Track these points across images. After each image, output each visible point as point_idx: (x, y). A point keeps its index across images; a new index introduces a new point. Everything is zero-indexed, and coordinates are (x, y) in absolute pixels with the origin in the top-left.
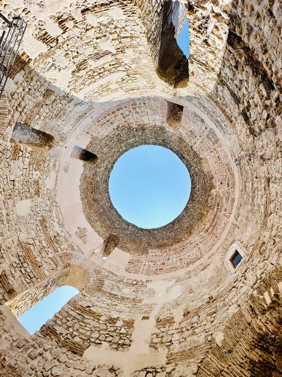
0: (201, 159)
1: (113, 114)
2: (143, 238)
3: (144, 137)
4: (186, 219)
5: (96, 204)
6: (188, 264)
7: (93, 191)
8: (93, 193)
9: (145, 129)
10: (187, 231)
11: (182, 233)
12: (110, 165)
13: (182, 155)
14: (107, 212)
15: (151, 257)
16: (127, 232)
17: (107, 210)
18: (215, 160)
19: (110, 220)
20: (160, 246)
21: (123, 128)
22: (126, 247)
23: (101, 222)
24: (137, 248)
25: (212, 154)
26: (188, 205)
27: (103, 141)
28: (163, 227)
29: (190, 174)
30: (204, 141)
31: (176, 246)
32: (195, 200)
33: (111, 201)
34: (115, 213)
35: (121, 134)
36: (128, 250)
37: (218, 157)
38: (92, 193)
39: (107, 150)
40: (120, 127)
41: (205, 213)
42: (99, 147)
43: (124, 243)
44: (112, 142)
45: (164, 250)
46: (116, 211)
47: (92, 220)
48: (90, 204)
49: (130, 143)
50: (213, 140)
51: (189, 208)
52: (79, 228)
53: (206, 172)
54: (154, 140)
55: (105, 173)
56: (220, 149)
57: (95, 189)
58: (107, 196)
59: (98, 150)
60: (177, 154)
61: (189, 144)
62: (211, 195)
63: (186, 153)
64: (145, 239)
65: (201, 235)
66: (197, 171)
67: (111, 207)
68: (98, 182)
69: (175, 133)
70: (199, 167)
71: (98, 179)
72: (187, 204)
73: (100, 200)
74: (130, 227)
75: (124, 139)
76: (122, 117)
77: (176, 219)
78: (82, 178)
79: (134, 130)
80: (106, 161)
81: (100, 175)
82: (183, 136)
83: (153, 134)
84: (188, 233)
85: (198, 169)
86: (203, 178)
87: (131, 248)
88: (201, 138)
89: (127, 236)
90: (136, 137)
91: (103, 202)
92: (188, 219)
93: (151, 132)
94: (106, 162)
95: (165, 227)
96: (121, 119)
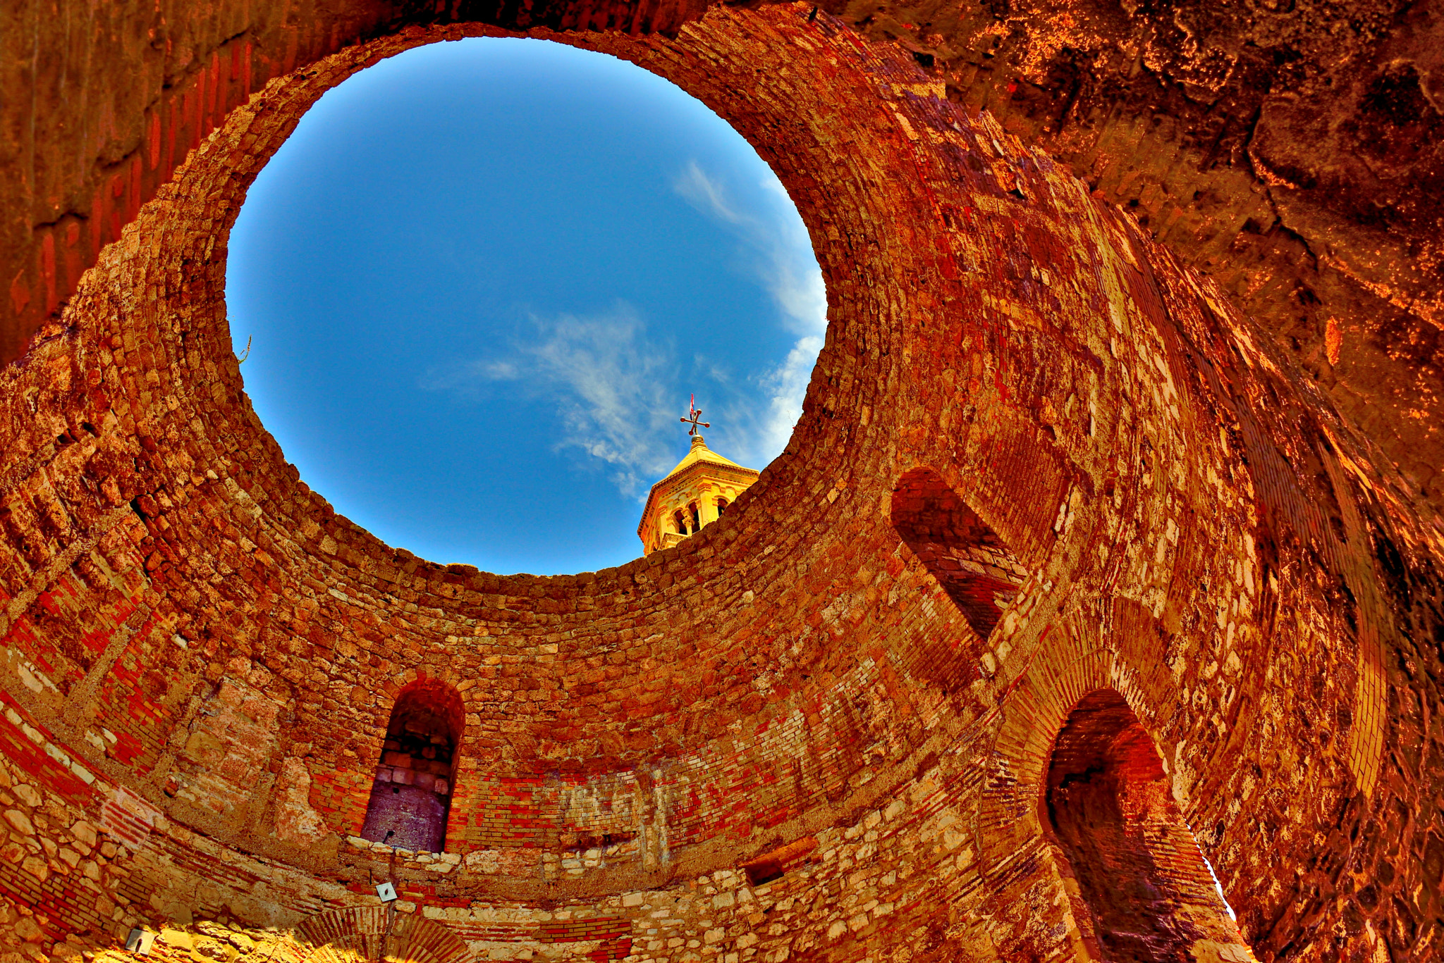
2: (888, 317)
3: (198, 426)
4: (689, 40)
9: (143, 441)
11: (799, 68)
12: (448, 593)
13: (240, 154)
14: (755, 562)
16: (864, 421)
17: (742, 567)
19: (804, 539)
23: (820, 598)
24: (953, 362)
28: (787, 184)
29: (357, 67)
33: (680, 548)
34: (755, 510)
35: (218, 579)
39: (347, 635)
42: (342, 690)
43: (932, 440)
44: (286, 616)
49: (262, 504)
54: (194, 358)
55: (506, 616)
57: (618, 656)
58: (651, 576)
59: (359, 695)
60: (246, 186)
64: (894, 306)
68: (573, 648)
71: (553, 649)
73: (685, 616)
74: (831, 401)
75: (248, 546)
79: (166, 502)
80: (427, 623)
81: (521, 642)
83: (153, 375)
89: (892, 421)
90: (212, 474)
91: (697, 599)
93: (147, 395)
94: (434, 623)
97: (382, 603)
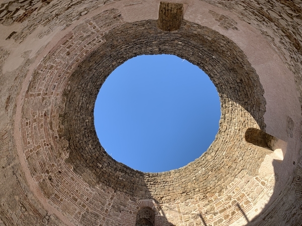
0: (98, 183)
1: (228, 214)
2: (126, 47)
3: (183, 180)
4: (83, 103)
5: (228, 65)
6: (36, 74)
7: (239, 84)
8: (239, 81)
9: (183, 193)
10: (71, 93)
11: (76, 85)
13: (126, 173)
14: (205, 57)
15: (95, 37)
16: (157, 42)
17: (207, 59)
18: (80, 193)
19: (194, 47)
20: (93, 54)
21: (214, 191)
22: (143, 25)
23: (207, 41)
24: (126, 32)
25: (85, 197)
26: (91, 118)
27: (240, 168)
28: (108, 75)
29: (107, 154)
30: (101, 207)
31: (71, 70)
32: (85, 129)
33: (207, 73)
34: (192, 59)
35: (216, 181)
36: (136, 25)
37: (76, 200)
38: (241, 80)
39: (233, 153)
40: (218, 191)
41: (62, 127)
42: (246, 157)
43: (150, 28)
44: (227, 167)
45: (85, 54)
46: (190, 61)
47: (222, 41)
48: (237, 63)
49: (202, 168)
50: (88, 217)
51: (87, 117)
52: (237, 29)
53: (86, 171)
54: (168, 180)
56: (77, 212)
57: (237, 88)
58: (216, 80)
59: (247, 153)
60: (134, 170)
61: (119, 193)
62: (67, 149)
63: (121, 179)
64: (123, 47)
65: (50, 104)
66: (99, 164)
67: (202, 65)
69: (141, 201)
70: (98, 170)
72: (93, 118)
73: (224, 72)
74: (156, 50)
75: (210, 173)
76: (216, 209)
77: (96, 95)
78: (263, 105)
79: (197, 189)
80: (232, 134)
82: (130, 200)
83: (171, 189)
84: (70, 92)
85: (97, 167)
86: (88, 161)
87: (134, 28)
88: (105, 209)
89: (153, 37)
90: (194, 178)
91: (219, 69)
92: (80, 105)
93: (174, 191)
94: (232, 132)
95: (105, 77)
96: (216, 205)
97: (227, 143)
